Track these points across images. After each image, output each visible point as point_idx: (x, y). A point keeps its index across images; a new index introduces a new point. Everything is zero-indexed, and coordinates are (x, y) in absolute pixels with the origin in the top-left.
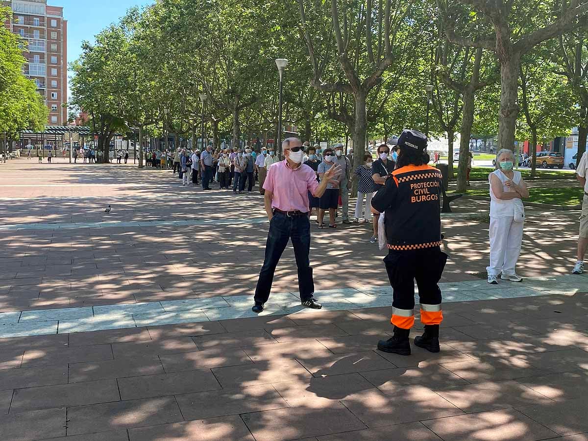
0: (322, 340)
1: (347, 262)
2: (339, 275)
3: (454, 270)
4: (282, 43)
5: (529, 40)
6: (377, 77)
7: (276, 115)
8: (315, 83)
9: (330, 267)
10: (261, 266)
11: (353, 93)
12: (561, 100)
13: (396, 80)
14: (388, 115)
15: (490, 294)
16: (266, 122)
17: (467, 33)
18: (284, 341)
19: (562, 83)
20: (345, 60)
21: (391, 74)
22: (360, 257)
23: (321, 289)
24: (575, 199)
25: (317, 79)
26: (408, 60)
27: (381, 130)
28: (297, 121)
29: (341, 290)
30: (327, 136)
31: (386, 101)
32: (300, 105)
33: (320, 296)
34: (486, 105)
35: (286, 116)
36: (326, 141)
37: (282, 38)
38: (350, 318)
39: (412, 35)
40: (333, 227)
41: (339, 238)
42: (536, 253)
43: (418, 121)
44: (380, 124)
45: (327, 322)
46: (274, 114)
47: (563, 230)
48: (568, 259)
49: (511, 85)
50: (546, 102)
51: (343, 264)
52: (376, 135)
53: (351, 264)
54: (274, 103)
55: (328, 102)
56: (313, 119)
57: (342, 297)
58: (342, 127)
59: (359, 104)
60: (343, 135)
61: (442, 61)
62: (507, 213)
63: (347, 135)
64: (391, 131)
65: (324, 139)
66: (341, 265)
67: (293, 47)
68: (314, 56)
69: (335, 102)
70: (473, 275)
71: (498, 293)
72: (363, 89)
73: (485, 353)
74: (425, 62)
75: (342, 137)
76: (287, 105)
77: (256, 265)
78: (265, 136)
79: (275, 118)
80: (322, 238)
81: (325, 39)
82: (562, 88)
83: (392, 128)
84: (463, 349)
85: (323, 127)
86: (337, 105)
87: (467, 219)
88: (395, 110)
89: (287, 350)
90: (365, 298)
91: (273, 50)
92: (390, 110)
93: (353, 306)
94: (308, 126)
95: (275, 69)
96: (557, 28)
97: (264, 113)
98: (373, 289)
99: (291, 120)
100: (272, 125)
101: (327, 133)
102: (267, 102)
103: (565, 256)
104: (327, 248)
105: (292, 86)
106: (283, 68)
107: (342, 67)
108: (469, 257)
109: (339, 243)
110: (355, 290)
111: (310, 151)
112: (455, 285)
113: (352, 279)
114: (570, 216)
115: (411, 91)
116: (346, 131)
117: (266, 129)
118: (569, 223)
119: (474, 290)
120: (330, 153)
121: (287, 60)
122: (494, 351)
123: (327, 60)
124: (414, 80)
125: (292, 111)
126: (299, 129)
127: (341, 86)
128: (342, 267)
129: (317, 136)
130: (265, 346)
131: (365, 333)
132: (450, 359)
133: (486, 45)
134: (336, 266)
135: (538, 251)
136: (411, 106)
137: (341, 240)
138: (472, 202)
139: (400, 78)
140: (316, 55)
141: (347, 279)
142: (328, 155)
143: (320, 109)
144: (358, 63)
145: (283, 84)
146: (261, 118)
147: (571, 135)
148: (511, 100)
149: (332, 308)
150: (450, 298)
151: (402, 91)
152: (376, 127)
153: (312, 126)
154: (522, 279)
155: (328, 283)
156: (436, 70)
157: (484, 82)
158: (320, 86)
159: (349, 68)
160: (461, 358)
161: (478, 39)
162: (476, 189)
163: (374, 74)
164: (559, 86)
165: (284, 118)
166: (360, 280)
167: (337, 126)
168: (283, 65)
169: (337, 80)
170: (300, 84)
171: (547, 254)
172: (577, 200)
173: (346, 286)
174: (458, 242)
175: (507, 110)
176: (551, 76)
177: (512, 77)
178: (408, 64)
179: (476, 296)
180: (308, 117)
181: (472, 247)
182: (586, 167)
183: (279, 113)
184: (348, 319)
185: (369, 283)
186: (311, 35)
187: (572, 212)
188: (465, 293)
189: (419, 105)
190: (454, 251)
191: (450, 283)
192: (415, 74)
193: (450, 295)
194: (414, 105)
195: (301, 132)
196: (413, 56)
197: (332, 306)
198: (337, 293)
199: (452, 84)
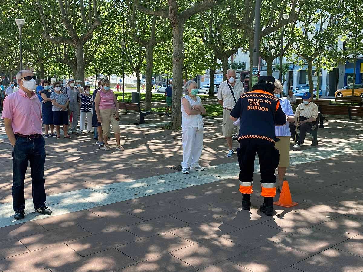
0: (69, 243)
1: (81, 166)
2: (77, 178)
3: (158, 166)
4: (19, 9)
5: (189, 11)
6: (90, 33)
7: (18, 59)
8: (46, 36)
9: (68, 171)
10: (11, 175)
11: (73, 44)
12: (200, 53)
13: (101, 38)
14: (97, 61)
15: (186, 182)
16: (11, 64)
17: (149, 6)
18: (35, 249)
19: (199, 43)
20: (67, 21)
21: (97, 34)
22: (91, 161)
23: (63, 192)
24: (215, 112)
25: (47, 34)
26: (108, 25)
27: (93, 70)
28: (34, 64)
29: (79, 191)
30: (56, 74)
31: (95, 51)
32: (35, 52)
33: (62, 199)
34: (157, 55)
35: (26, 60)
36: (55, 77)
37: (20, 5)
38: (91, 217)
39: (110, 8)
40: (66, 137)
41: (72, 147)
42: (206, 149)
43: (117, 65)
44: (92, 67)
45: (72, 223)
46: (16, 59)
47: (215, 132)
48: (225, 151)
49: (179, 41)
50: (192, 54)
51: (78, 168)
52: (89, 73)
53: (84, 168)
54: (16, 51)
55: (56, 50)
56: (46, 62)
57: (82, 197)
58: (66, 68)
59: (78, 52)
60: (67, 73)
61: (131, 25)
62: (194, 124)
63: (70, 73)
64: (99, 71)
65: (53, 76)
66: (77, 169)
67: (28, 12)
68: (44, 18)
69: (61, 51)
70: (171, 168)
71: (192, 182)
72: (81, 42)
73: (200, 237)
74: (119, 27)
75: (66, 75)
76: (26, 53)
77: (7, 175)
78: (11, 74)
79: (17, 61)
80: (59, 148)
81: (52, 6)
82: (200, 46)
83: (100, 69)
84: (184, 235)
85: (52, 68)
86: (62, 53)
87: (157, 128)
88: (101, 57)
89: (38, 259)
90: (100, 196)
91: (13, 12)
92: (98, 57)
93: (92, 205)
94: (42, 67)
95: (16, 27)
96: (206, 5)
97: (9, 58)
98: (105, 188)
99: (29, 63)
100: (15, 67)
101: (56, 72)
102: (11, 50)
103: (223, 149)
104: (64, 156)
105: (29, 40)
106: (21, 26)
107: (64, 25)
108: (165, 155)
109: (73, 150)
110: (91, 190)
111: (44, 83)
112: (162, 178)
113: (88, 180)
114: (215, 122)
115: (111, 45)
116: (69, 71)
117: (11, 70)
118: (217, 127)
119: (176, 181)
120: (58, 85)
121: (24, 20)
122: (205, 233)
123: (53, 22)
124: (112, 38)
125: (30, 57)
126: (35, 69)
127: (64, 39)
128: (77, 171)
129: (49, 73)
130: (17, 257)
131: (104, 231)
132: (176, 246)
133: (162, 14)
134: (73, 170)
135: (206, 147)
136: (112, 55)
137: (74, 148)
138: (156, 116)
139: (104, 36)
140: (46, 18)
141: (82, 180)
142: (57, 87)
143: (50, 56)
144: (75, 25)
145: (22, 37)
146: (7, 62)
147: (205, 74)
148: (180, 50)
149: (74, 209)
150: (162, 189)
151: (105, 45)
152: (89, 68)
153: (45, 67)
154: (204, 169)
155: (68, 186)
156: (128, 31)
157: (158, 40)
158: (49, 38)
159: (70, 27)
160: (184, 244)
161: (157, 10)
162: (156, 107)
163: (88, 31)
164: (198, 44)
165: (24, 62)
166: (93, 180)
167: (63, 67)
168: (21, 23)
169: (61, 35)
170: (34, 38)
171: (212, 149)
172: (216, 112)
173: (83, 188)
174: (155, 144)
175: (177, 56)
176: (193, 38)
177: (180, 35)
178: (108, 27)
179: (178, 185)
180: (41, 61)
181: (166, 147)
182: (223, 93)
183: (21, 58)
184: (89, 219)
185: (100, 183)
186: (41, 5)
187: (216, 120)
188: (170, 183)
189: (117, 54)
190: (155, 151)
191: (158, 176)
192: (113, 35)
193: (161, 187)
194: (114, 54)
195: (37, 71)
196: (111, 23)
197: (74, 207)
198: (77, 194)
199: (139, 40)
